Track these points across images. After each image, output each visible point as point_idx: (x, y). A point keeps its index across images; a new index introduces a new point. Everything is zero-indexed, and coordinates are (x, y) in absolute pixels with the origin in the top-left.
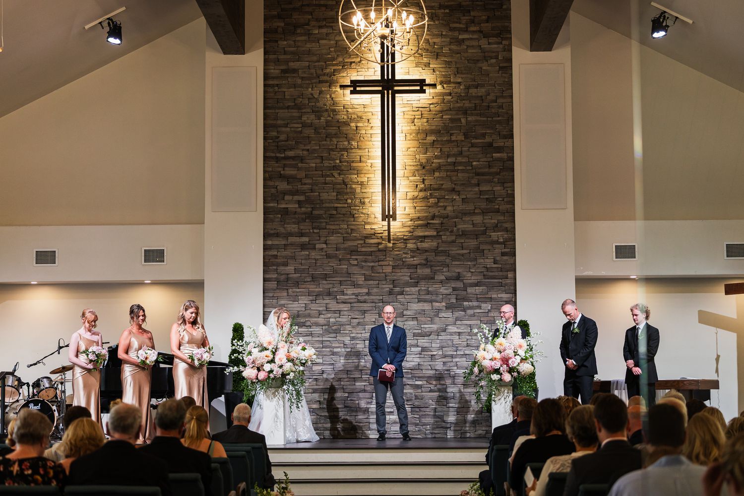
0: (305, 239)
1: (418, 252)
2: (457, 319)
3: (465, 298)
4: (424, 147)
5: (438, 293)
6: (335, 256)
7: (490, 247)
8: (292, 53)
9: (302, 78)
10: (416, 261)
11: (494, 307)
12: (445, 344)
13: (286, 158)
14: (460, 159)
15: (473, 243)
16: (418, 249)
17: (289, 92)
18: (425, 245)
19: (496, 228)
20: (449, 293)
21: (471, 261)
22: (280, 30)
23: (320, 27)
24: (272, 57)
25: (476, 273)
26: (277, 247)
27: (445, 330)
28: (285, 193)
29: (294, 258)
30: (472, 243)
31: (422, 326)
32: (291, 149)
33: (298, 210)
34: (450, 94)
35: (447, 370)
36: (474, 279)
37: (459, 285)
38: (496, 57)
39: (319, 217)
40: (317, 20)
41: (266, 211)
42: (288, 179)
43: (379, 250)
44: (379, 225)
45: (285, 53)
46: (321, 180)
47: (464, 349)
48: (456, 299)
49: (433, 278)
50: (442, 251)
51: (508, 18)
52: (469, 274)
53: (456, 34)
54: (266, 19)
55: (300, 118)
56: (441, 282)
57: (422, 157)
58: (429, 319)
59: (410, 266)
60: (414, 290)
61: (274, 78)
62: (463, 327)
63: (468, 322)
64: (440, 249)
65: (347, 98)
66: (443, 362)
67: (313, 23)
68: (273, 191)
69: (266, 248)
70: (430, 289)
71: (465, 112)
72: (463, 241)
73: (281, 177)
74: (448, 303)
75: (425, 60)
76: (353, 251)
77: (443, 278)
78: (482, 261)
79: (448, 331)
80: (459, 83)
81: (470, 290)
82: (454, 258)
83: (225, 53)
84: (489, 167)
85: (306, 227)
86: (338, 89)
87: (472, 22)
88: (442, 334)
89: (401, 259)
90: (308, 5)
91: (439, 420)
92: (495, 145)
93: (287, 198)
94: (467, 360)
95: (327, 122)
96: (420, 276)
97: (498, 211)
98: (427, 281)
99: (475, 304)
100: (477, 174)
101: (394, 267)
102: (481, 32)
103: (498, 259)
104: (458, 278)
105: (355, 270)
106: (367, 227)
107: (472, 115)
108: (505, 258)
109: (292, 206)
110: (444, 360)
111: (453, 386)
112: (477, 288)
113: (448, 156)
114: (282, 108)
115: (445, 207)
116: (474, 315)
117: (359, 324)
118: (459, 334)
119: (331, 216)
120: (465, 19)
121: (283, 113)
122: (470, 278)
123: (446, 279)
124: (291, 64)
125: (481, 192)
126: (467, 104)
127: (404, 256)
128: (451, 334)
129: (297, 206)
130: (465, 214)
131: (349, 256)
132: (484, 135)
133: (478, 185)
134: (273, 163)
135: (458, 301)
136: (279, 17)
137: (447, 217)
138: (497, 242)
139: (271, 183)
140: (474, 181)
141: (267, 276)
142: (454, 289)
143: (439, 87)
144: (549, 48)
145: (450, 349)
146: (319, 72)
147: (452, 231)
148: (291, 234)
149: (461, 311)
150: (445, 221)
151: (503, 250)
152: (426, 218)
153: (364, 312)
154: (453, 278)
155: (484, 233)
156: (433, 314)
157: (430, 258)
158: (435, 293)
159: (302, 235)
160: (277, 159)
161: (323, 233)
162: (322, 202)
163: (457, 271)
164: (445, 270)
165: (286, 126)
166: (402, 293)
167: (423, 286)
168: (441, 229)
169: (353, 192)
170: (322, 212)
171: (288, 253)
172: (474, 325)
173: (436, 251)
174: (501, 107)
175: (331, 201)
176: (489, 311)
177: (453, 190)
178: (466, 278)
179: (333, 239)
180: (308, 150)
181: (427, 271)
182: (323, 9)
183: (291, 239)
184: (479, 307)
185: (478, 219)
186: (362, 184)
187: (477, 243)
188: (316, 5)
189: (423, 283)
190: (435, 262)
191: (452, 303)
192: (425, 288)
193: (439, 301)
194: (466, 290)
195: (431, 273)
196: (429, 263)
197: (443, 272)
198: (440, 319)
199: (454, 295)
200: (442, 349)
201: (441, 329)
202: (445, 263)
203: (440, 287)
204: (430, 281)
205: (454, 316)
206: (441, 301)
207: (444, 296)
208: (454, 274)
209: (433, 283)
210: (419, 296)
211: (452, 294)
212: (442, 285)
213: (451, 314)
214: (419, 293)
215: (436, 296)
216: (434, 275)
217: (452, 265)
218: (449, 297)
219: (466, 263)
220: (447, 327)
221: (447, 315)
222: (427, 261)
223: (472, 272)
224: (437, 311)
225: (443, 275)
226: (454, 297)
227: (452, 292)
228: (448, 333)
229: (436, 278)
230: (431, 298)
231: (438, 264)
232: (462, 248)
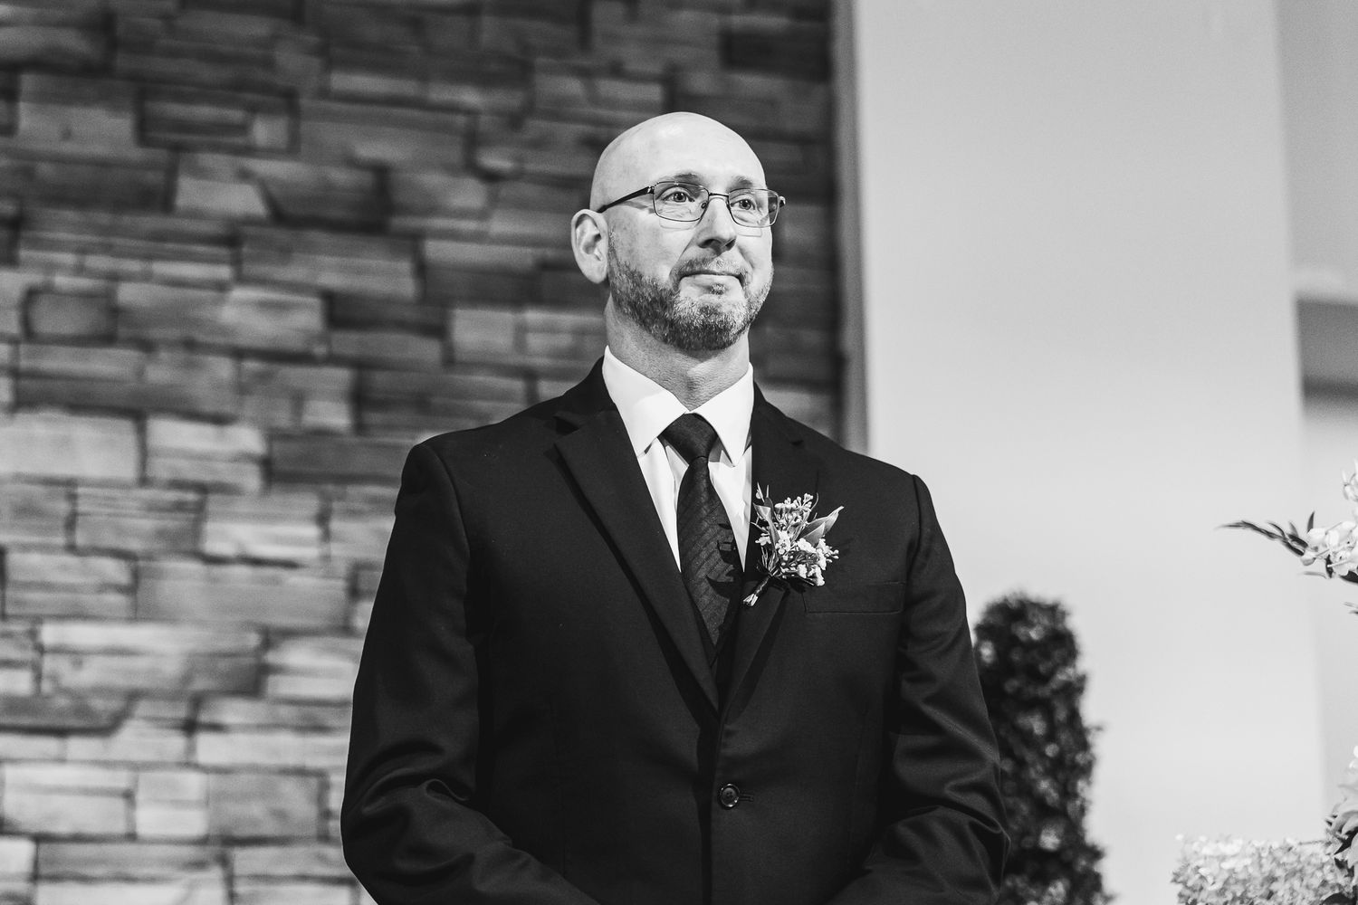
3: (437, 400)
12: (256, 810)
20: (295, 344)
21: (484, 80)
25: (528, 191)
31: (50, 634)
36: (510, 234)
37: (381, 275)
48: (360, 399)
49: (157, 198)
52: (469, 194)
56: (231, 238)
58: (114, 570)
70: (128, 294)
74: (287, 436)
77: (243, 201)
78: (572, 87)
79: (280, 686)
81: (479, 331)
88: (234, 711)
96: (45, 170)
98: (103, 218)
104: (375, 213)
108: (754, 83)
112: (533, 316)
122: (469, 225)
123: (279, 216)
135: (374, 418)
142: (341, 313)
151: (739, 21)
154: (336, 213)
156: (148, 524)
157: (135, 14)
158: (173, 333)
163: (374, 149)
164: (264, 131)
167: (68, 258)
178: (439, 223)
181: (104, 129)
189: (63, 225)
190: (174, 54)
191: (322, 433)
192: (84, 283)
193: (208, 408)
194: (438, 330)
195: (136, 154)
196: (123, 62)
197: (250, 151)
198: (218, 571)
199: (333, 360)
200: (224, 862)
201: (223, 665)
202: (260, 75)
203: (221, 287)
204: (126, 220)
205: (336, 549)
206: (228, 409)
207: (252, 365)
208: (341, 177)
209: (160, 237)
210: (23, 348)
211: (320, 350)
212: (236, 262)
213: (312, 531)
214: (26, 322)
215: (181, 355)
216: (172, 173)
217: (324, 93)
218: (295, 375)
219: (440, 93)
220: (272, 658)
221: (279, 540)
222: (113, 44)
223: (491, 177)
224: (191, 497)
225: (245, 176)
226: (341, 377)
227: (324, 339)
228: (286, 712)
229: (182, 201)
230: (140, 373)
231: (207, 73)
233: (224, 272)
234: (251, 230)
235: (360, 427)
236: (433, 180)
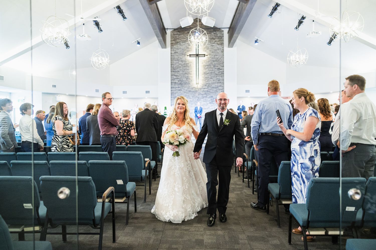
0: (179, 89)
2: (212, 105)
4: (205, 69)
6: (186, 92)
8: (177, 48)
9: (179, 54)
10: (203, 93)
13: (175, 71)
14: (213, 71)
15: (215, 89)
16: (203, 91)
17: (176, 57)
18: (205, 90)
19: (220, 86)
22: (174, 43)
23: (183, 43)
24: (172, 49)
26: (174, 90)
27: (209, 108)
28: (175, 79)
29: (177, 93)
32: (176, 69)
33: (178, 82)
34: (211, 57)
37: (212, 98)
38: (221, 49)
39: (182, 84)
40: (182, 41)
41: (171, 83)
42: (176, 76)
43: (195, 91)
44: (195, 86)
45: (175, 48)
46: (183, 76)
49: (206, 97)
50: (209, 91)
51: (223, 41)
53: (212, 44)
54: (171, 41)
55: (178, 62)
56: (208, 98)
57: (205, 71)
59: (202, 94)
60: (203, 99)
61: (173, 54)
65: (188, 58)
67: (181, 42)
68: (173, 78)
69: (171, 90)
70: (206, 99)
71: (214, 61)
73: (174, 75)
75: (205, 50)
76: (190, 91)
80: (213, 55)
82: (211, 93)
83: (162, 48)
84: (219, 73)
85: (180, 86)
86: (187, 56)
87: (216, 41)
89: (200, 93)
90: (180, 38)
92: (220, 68)
93: (176, 80)
95: (184, 63)
97: (220, 83)
100: (216, 75)
101: (198, 95)
102: (217, 44)
105: (190, 95)
106: (193, 86)
107: (215, 62)
109: (177, 82)
113: (210, 71)
114: (174, 60)
115: (209, 82)
117: (191, 107)
119: (185, 84)
120: (214, 41)
121: (175, 62)
124: (177, 51)
125: (217, 79)
126: (214, 60)
129: (178, 81)
130: (213, 83)
131: (188, 92)
132: (218, 66)
133: (216, 77)
134: (173, 72)
136: (174, 40)
137: (210, 84)
138: (220, 89)
139: (172, 77)
140: (216, 76)
141: (172, 96)
142: (211, 99)
143: (208, 56)
144: (232, 47)
146: (182, 52)
147: (211, 87)
148: (176, 88)
150: (209, 85)
152: (205, 84)
153: (192, 104)
155: (218, 87)
157: (206, 93)
159: (179, 88)
160: (174, 71)
161: (184, 87)
162: (183, 81)
165: (175, 64)
166: (200, 100)
168: (208, 86)
169: (190, 79)
170: (183, 83)
171: (176, 91)
173: (207, 91)
174: (222, 60)
175: (185, 80)
177: (211, 78)
179: (186, 89)
180: (180, 70)
181: (205, 95)
182: (183, 39)
183: (177, 89)
185: (216, 84)
186: (192, 77)
188: (182, 38)
232: (213, 90)
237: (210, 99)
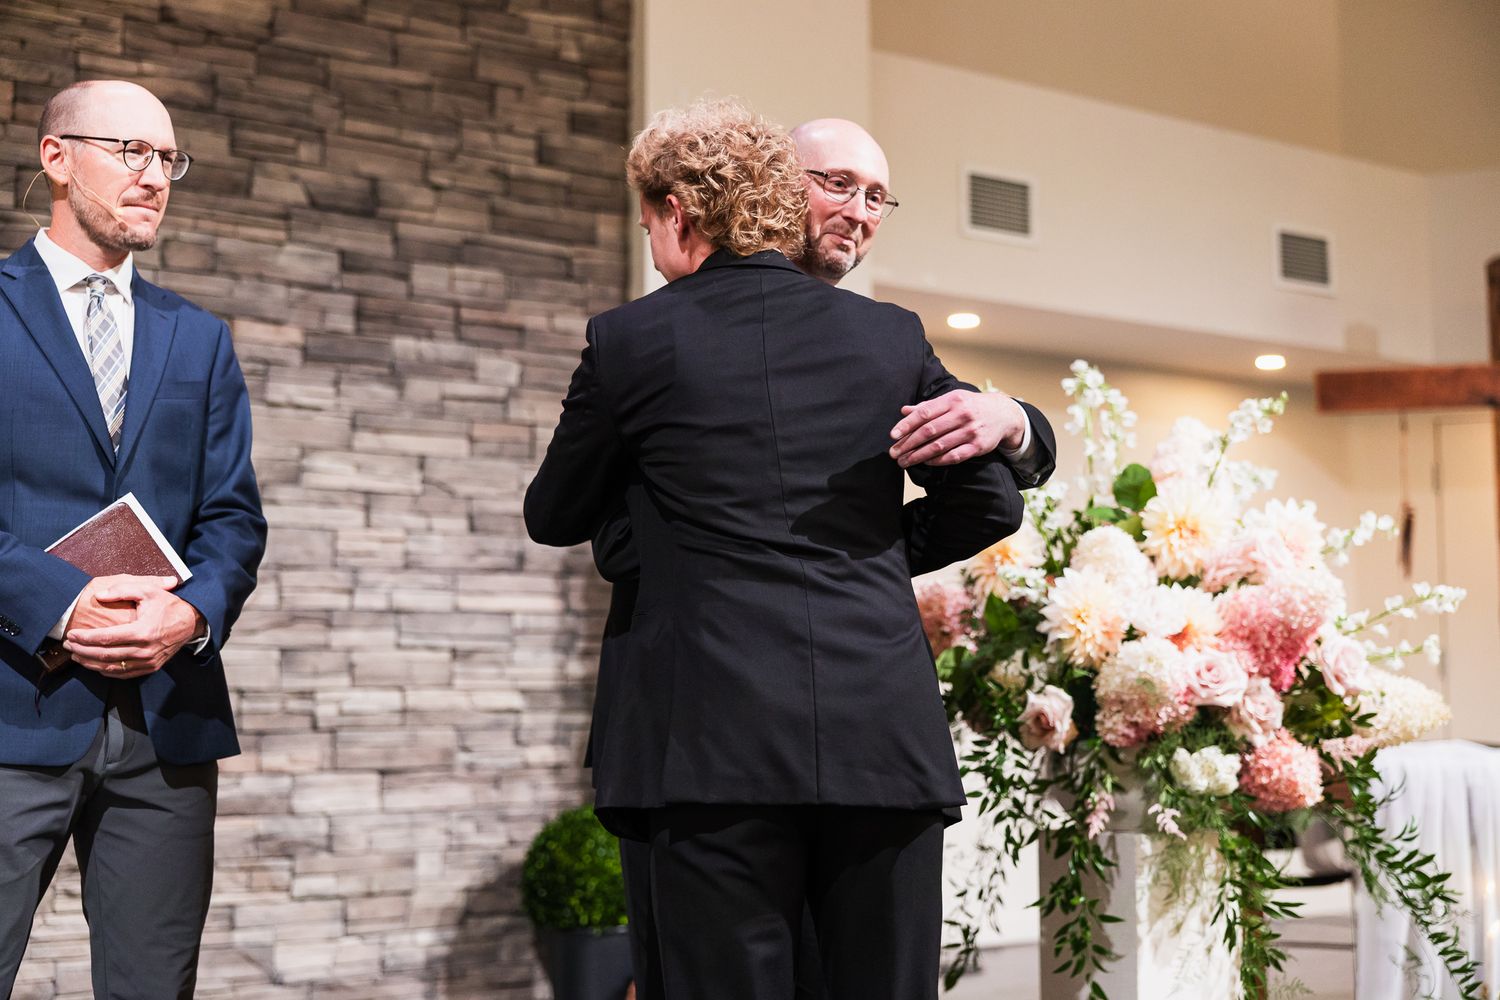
1: (166, 30)
2: (359, 421)
3: (402, 317)
5: (266, 273)
7: (519, 77)
11: (536, 374)
12: (296, 550)
15: (445, 40)
16: (165, 16)
20: (322, 280)
21: (435, 131)
25: (459, 198)
27: (294, 476)
30: (441, 43)
35: (306, 695)
36: (447, 222)
37: (372, 242)
47: (391, 579)
48: (359, 314)
49: (242, 189)
50: (295, 54)
52: (424, 197)
56: (285, 216)
62: (386, 466)
63: (415, 444)
64: (283, 39)
66: (284, 651)
70: (223, 245)
72: (396, 20)
74: (316, 334)
77: (293, 193)
78: (484, 138)
79: (309, 479)
81: (428, 278)
82: (351, 103)
88: (283, 493)
91: (252, 971)
94: (405, 641)
98: (209, 198)
99: (449, 349)
103: (558, 139)
104: (370, 205)
108: (586, 143)
110: (289, 637)
111: (329, 777)
112: (460, 271)
116: (436, 411)
118: (369, 500)
122: (423, 216)
123: (313, 204)
127: (86, 37)
128: (329, 498)
135: (367, 325)
138: (553, 60)
142: (349, 263)
145: (321, 577)
149: (380, 378)
151: (579, 106)
154: (346, 203)
157: (230, 77)
158: (251, 270)
163: (369, 167)
164: (306, 152)
167: (189, 221)
172: (441, 458)
173: (265, 47)
176: (513, 393)
178: (406, 213)
181: (212, 147)
184: (467, 370)
187: (461, 46)
190: (254, 102)
191: (336, 333)
192: (196, 237)
193: (271, 315)
194: (404, 276)
195: (230, 161)
196: (222, 105)
197: (297, 163)
198: (275, 411)
199: (343, 290)
200: (277, 578)
201: (278, 466)
202: (304, 118)
203: (279, 244)
204: (223, 200)
205: (344, 401)
206: (281, 316)
207: (296, 291)
208: (351, 183)
209: (243, 212)
210: (161, 274)
211: (336, 284)
212: (288, 230)
213: (330, 390)
214: (163, 259)
215: (256, 283)
216: (251, 174)
217: (341, 132)
218: (322, 298)
219: (410, 136)
220: (305, 462)
221: (310, 395)
222: (216, 93)
223: (437, 188)
224: (260, 367)
225: (294, 178)
226: (348, 301)
227: (338, 277)
228: (314, 494)
229: (256, 191)
230: (231, 293)
231: (273, 115)
232: (396, 58)
233: (281, 235)
234: (296, 211)
235: (359, 331)
236: (404, 188)
237: (326, 267)
